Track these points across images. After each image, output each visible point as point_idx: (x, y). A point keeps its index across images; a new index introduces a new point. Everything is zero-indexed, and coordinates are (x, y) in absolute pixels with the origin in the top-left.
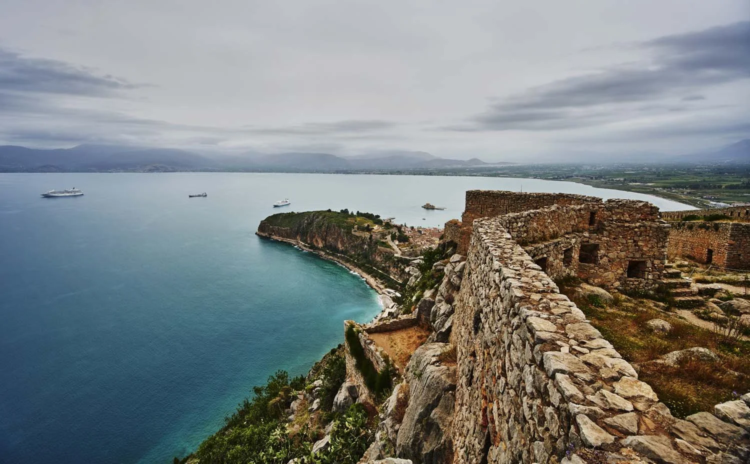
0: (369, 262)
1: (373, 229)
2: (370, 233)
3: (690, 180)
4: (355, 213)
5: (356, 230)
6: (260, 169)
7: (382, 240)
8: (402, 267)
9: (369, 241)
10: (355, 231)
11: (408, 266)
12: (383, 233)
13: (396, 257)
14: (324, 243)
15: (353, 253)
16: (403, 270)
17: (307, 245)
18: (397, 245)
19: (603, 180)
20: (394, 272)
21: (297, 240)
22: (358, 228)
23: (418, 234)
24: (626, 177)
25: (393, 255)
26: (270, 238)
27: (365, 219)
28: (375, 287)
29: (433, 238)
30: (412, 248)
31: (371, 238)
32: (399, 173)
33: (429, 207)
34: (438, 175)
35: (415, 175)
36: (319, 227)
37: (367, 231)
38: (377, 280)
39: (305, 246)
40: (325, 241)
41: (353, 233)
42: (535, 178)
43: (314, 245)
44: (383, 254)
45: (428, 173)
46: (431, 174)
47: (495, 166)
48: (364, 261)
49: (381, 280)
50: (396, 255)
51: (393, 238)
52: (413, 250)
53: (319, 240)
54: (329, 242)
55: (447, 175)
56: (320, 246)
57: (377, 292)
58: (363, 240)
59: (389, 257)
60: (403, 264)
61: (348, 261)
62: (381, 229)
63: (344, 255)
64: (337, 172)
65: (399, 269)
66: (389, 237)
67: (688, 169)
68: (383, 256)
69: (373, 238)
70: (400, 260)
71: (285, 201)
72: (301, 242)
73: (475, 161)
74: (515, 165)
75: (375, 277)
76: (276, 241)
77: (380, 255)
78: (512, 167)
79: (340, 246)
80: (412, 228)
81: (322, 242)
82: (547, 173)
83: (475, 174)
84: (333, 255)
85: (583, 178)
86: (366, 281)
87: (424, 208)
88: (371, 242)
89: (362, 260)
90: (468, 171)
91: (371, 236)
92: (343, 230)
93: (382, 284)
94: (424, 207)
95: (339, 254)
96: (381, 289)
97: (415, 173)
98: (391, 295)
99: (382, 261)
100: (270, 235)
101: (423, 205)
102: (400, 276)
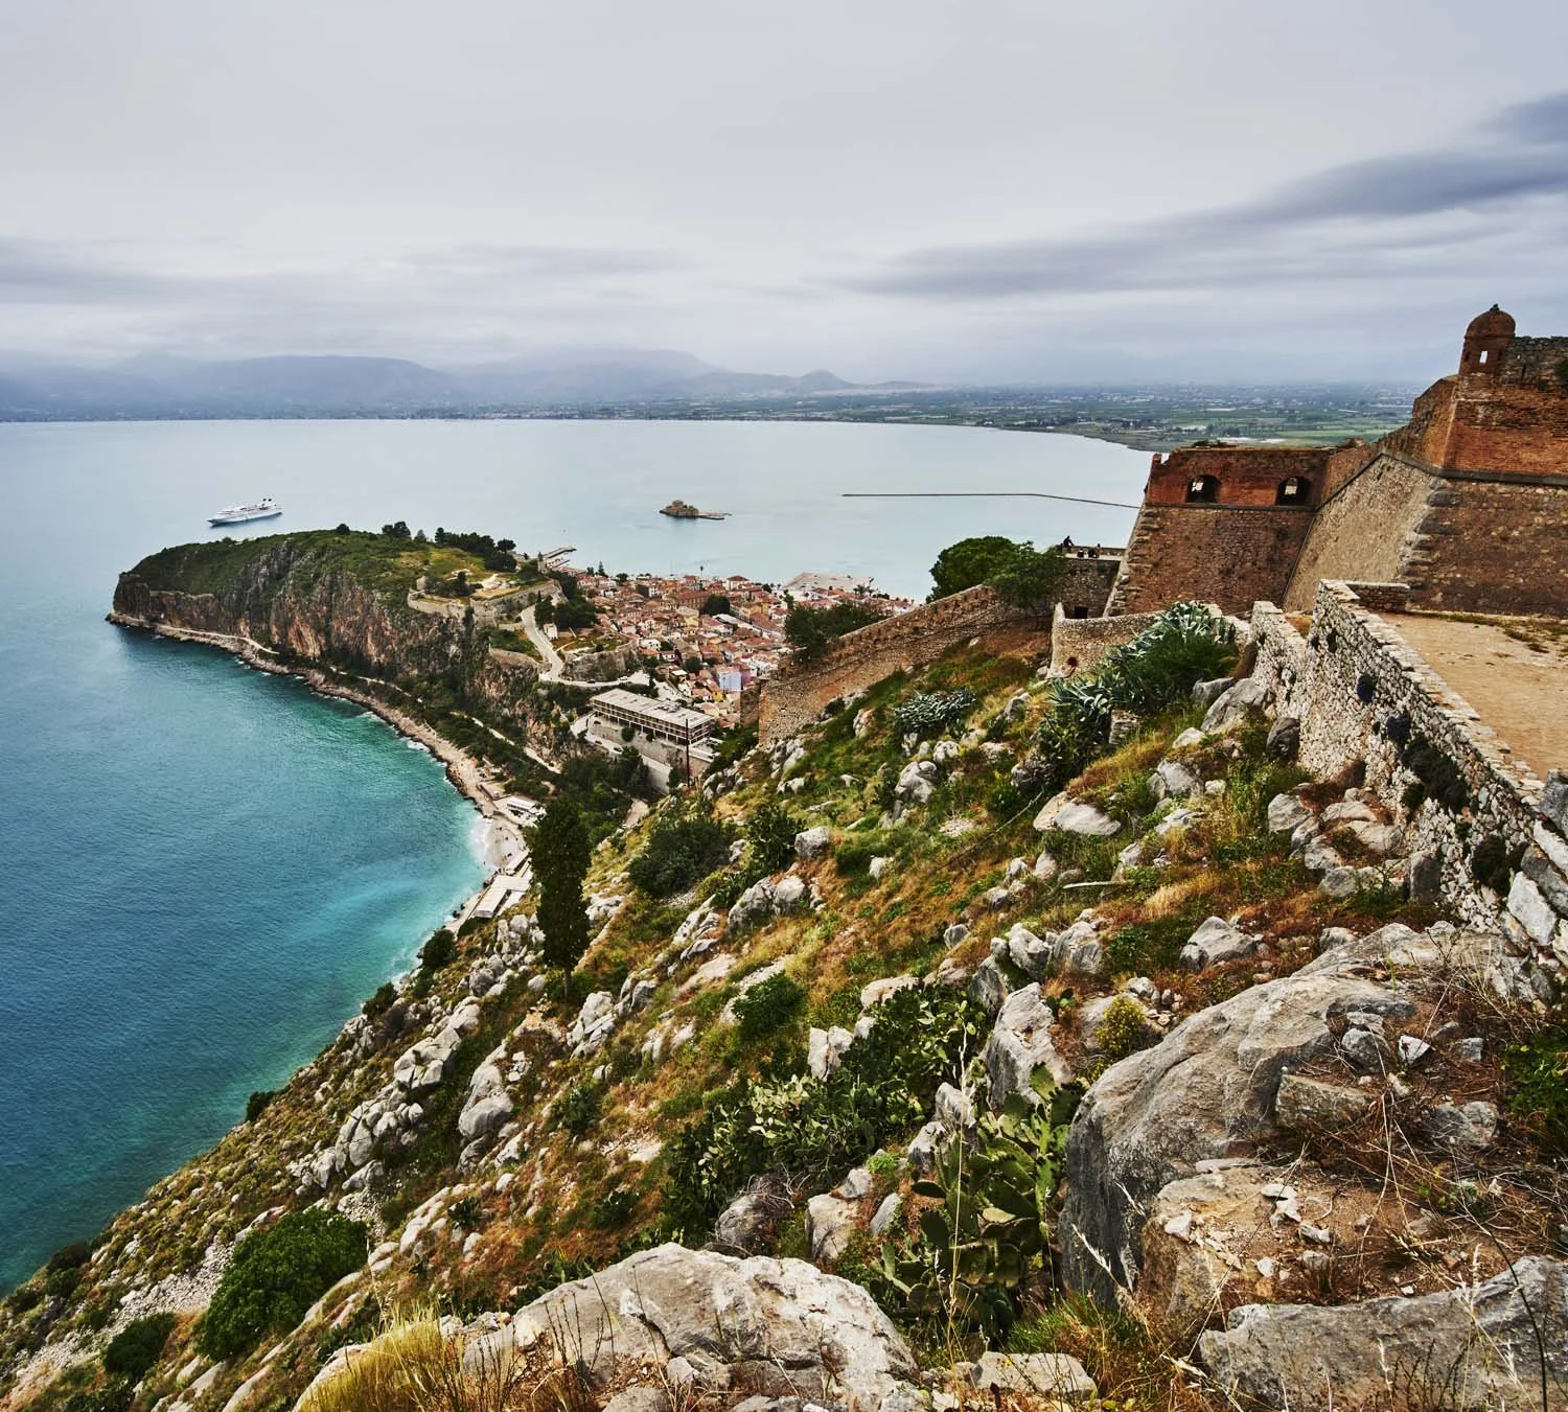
0: (463, 703)
1: (480, 587)
2: (469, 603)
3: (1368, 432)
4: (431, 536)
5: (422, 592)
6: (181, 411)
7: (503, 627)
8: (564, 718)
9: (463, 629)
10: (420, 597)
11: (583, 712)
12: (510, 601)
13: (544, 685)
14: (323, 641)
15: (416, 672)
16: (566, 728)
17: (269, 650)
18: (554, 641)
19: (1153, 429)
20: (539, 735)
21: (239, 632)
22: (429, 588)
23: (637, 598)
24: (1214, 422)
25: (537, 677)
26: (152, 631)
27: (459, 556)
28: (473, 793)
29: (681, 610)
30: (599, 649)
31: (468, 620)
32: (608, 413)
33: (681, 513)
34: (715, 419)
35: (651, 418)
36: (302, 587)
37: (457, 597)
38: (481, 764)
39: (262, 655)
40: (328, 635)
41: (412, 604)
42: (978, 425)
43: (294, 651)
44: (505, 675)
45: (690, 413)
46: (697, 415)
47: (874, 392)
48: (447, 699)
49: (497, 765)
50: (544, 677)
51: (542, 618)
52: (602, 657)
53: (308, 634)
54: (339, 637)
55: (742, 419)
56: (311, 651)
57: (479, 810)
58: (443, 627)
59: (522, 684)
60: (565, 708)
61: (395, 701)
62: (504, 589)
63: (387, 680)
64: (423, 414)
65: (553, 725)
66: (528, 615)
67: (1362, 403)
68: (507, 682)
69: (475, 619)
70: (559, 694)
71: (260, 505)
72: (252, 642)
73: (822, 378)
74: (927, 390)
75: (476, 754)
76: (172, 641)
77: (496, 679)
78: (921, 394)
79: (372, 649)
80: (623, 578)
81: (317, 640)
82: (1010, 412)
83: (819, 414)
84: (351, 682)
85: (1102, 424)
86: (448, 771)
87: (668, 514)
88: (469, 632)
89: (439, 697)
90: (800, 407)
91: (470, 612)
92: (378, 595)
93: (499, 778)
94: (667, 512)
95: (369, 680)
96: (492, 799)
97: (653, 413)
98: (523, 820)
99: (503, 697)
100: (154, 620)
101: (663, 508)
102: (556, 747)
